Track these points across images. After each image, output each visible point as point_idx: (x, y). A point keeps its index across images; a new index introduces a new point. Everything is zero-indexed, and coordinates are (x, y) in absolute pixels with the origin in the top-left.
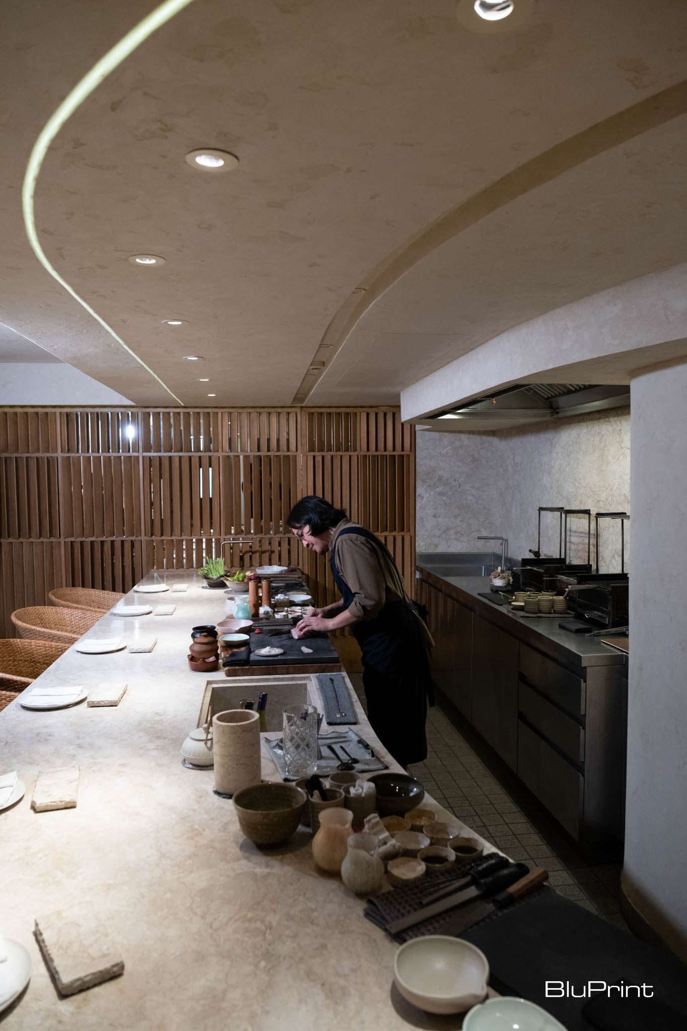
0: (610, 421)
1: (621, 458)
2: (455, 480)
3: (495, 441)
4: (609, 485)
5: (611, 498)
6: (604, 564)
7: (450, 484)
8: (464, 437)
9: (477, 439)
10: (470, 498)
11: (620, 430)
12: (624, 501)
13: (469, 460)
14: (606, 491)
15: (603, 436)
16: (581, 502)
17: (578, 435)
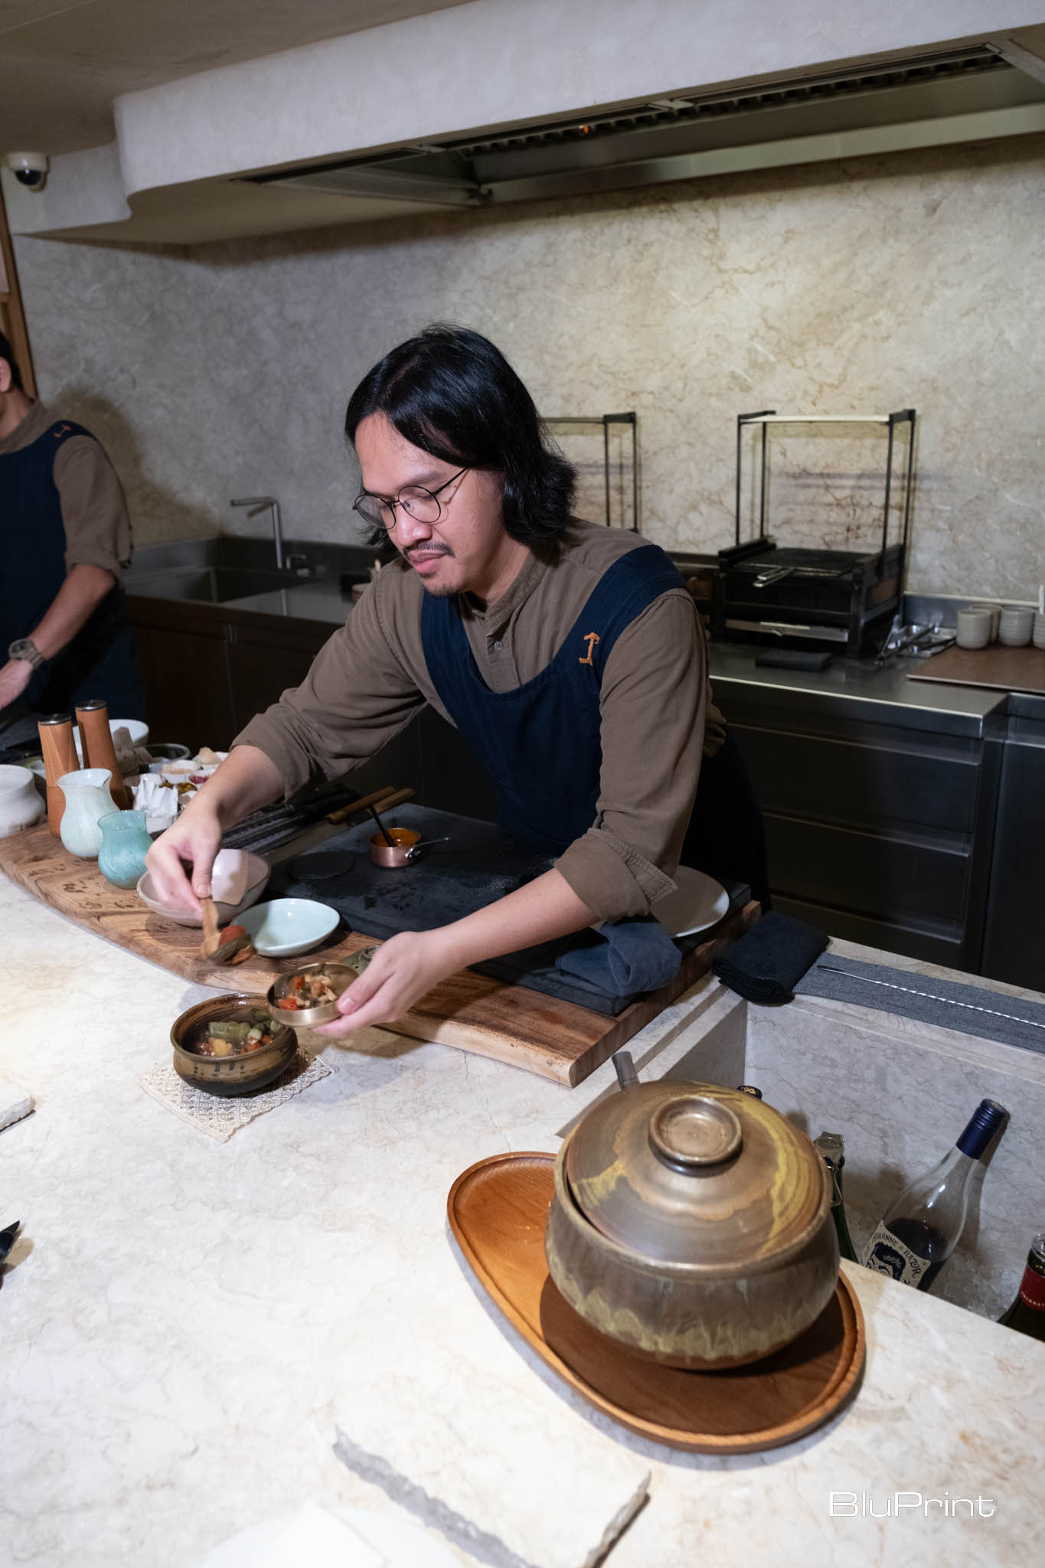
0: (674, 211)
1: (719, 293)
2: (122, 371)
3: (193, 271)
4: (673, 356)
5: (680, 385)
6: (659, 525)
7: (113, 380)
8: (125, 258)
9: (151, 264)
10: (159, 412)
11: (715, 231)
12: (730, 389)
13: (144, 319)
14: (662, 369)
15: (647, 245)
16: (567, 399)
17: (550, 246)
